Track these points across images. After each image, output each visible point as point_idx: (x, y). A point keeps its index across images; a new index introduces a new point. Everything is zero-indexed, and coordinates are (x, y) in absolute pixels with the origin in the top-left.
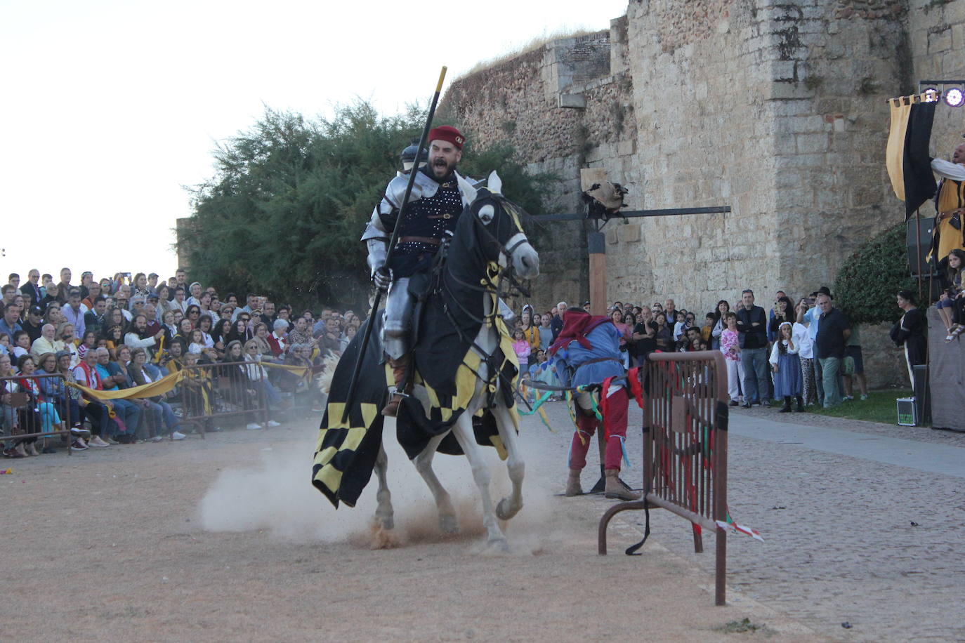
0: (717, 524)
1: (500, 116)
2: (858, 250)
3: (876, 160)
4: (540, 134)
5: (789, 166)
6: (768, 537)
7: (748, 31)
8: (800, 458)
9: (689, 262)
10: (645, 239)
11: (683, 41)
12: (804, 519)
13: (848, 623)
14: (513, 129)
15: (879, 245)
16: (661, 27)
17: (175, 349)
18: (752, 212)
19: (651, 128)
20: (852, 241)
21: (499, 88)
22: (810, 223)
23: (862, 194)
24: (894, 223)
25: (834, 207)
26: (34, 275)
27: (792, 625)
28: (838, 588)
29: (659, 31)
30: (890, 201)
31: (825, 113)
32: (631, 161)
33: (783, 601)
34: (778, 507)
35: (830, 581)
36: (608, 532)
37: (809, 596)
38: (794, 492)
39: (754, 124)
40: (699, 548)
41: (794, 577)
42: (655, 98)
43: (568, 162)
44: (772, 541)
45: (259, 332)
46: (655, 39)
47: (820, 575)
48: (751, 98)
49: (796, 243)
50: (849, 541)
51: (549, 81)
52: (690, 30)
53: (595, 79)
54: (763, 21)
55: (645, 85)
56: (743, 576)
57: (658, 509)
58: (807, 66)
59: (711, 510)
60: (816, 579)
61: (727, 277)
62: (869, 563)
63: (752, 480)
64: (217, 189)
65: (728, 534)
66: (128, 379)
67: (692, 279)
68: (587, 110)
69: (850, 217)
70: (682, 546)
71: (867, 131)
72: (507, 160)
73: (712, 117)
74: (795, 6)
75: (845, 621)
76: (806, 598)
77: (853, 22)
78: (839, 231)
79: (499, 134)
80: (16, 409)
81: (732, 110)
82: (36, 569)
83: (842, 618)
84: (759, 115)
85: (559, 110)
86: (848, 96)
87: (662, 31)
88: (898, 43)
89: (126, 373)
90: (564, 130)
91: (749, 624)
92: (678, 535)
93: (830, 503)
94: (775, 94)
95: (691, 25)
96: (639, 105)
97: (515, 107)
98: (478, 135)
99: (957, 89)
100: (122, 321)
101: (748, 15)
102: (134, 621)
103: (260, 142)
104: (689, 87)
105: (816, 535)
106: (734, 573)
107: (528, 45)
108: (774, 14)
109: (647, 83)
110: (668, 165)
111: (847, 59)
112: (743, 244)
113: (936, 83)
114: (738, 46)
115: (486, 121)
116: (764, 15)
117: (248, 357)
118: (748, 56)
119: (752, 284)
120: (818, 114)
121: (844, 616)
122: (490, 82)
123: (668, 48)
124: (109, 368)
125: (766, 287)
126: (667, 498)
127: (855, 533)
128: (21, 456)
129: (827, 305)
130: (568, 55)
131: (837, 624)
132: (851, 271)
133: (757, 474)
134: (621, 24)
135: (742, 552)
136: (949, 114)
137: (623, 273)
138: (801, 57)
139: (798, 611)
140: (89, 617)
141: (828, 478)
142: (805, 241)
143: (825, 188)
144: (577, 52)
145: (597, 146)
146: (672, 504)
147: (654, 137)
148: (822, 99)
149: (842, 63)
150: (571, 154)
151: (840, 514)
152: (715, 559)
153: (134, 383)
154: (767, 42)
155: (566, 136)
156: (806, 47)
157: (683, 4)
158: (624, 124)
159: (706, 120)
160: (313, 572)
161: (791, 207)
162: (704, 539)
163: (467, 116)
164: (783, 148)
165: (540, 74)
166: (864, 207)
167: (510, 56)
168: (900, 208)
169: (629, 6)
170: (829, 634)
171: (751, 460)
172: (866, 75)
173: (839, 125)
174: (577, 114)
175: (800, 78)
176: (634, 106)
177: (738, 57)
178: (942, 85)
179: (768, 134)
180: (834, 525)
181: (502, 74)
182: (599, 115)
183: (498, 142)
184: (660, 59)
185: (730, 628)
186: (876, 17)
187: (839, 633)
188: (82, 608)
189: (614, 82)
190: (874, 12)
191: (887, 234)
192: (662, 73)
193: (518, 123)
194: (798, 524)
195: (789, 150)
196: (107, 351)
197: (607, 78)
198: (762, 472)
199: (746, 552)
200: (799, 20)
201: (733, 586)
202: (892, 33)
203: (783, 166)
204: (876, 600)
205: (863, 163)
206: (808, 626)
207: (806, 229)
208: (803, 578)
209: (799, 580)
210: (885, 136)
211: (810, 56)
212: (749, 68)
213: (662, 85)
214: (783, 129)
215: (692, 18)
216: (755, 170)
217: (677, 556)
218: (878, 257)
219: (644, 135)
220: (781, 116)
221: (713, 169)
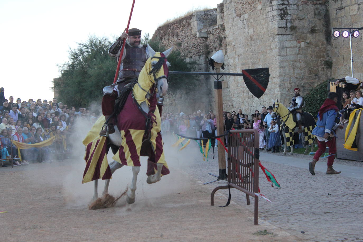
0: (255, 194)
1: (176, 40)
2: (310, 91)
3: (316, 57)
4: (191, 47)
5: (284, 59)
7: (269, 9)
8: (287, 169)
10: (230, 87)
11: (244, 12)
12: (288, 192)
13: (303, 231)
14: (181, 45)
15: (317, 89)
16: (236, 7)
17: (53, 128)
19: (232, 45)
20: (307, 88)
21: (175, 30)
22: (292, 81)
23: (311, 70)
24: (323, 81)
25: (300, 75)
27: (283, 232)
28: (300, 218)
29: (235, 9)
30: (322, 73)
31: (297, 40)
33: (280, 223)
35: (297, 215)
36: (214, 197)
37: (289, 221)
38: (285, 182)
39: (271, 44)
40: (248, 203)
41: (284, 214)
42: (234, 34)
43: (201, 58)
44: (276, 200)
46: (234, 11)
47: (294, 213)
48: (270, 34)
49: (286, 89)
50: (306, 200)
51: (194, 27)
52: (247, 8)
53: (211, 27)
54: (274, 5)
56: (265, 214)
57: (234, 188)
58: (291, 22)
59: (253, 189)
60: (292, 215)
61: (260, 101)
62: (312, 209)
64: (69, 66)
65: (259, 198)
67: (247, 102)
68: (208, 38)
69: (307, 79)
70: (242, 203)
71: (313, 46)
72: (178, 57)
73: (255, 41)
75: (302, 231)
76: (288, 222)
77: (308, 6)
78: (302, 84)
79: (175, 47)
83: (301, 230)
84: (273, 41)
85: (198, 38)
86: (306, 33)
87: (237, 9)
88: (325, 13)
89: (34, 136)
90: (200, 46)
91: (266, 232)
92: (241, 198)
93: (298, 186)
94: (279, 32)
95: (247, 6)
96: (228, 36)
97: (181, 37)
98: (167, 48)
99: (346, 31)
100: (33, 117)
101: (269, 3)
102: (35, 230)
104: (247, 30)
105: (293, 198)
106: (261, 213)
107: (186, 13)
108: (278, 3)
109: (231, 28)
110: (238, 59)
111: (306, 19)
113: (339, 29)
114: (265, 15)
115: (170, 42)
116: (275, 3)
118: (269, 18)
120: (295, 40)
122: (172, 28)
123: (239, 15)
126: (237, 185)
127: (307, 198)
130: (201, 18)
131: (300, 232)
132: (307, 99)
134: (221, 6)
135: (264, 205)
136: (344, 40)
138: (288, 19)
139: (285, 227)
141: (297, 177)
142: (289, 88)
143: (297, 68)
144: (204, 16)
145: (212, 52)
147: (233, 48)
148: (296, 34)
149: (304, 21)
150: (202, 55)
151: (301, 190)
152: (254, 207)
153: (37, 141)
154: (276, 13)
155: (200, 48)
156: (291, 15)
158: (222, 44)
159: (253, 42)
161: (285, 75)
162: (250, 200)
163: (163, 40)
164: (281, 53)
165: (191, 24)
166: (312, 75)
167: (180, 18)
168: (325, 76)
170: (297, 236)
172: (313, 25)
173: (303, 44)
174: (204, 40)
175: (288, 27)
176: (226, 37)
177: (265, 18)
178: (341, 29)
179: (276, 48)
180: (299, 194)
181: (176, 25)
182: (213, 40)
183: (175, 50)
184: (236, 19)
185: (259, 233)
186: (317, 4)
187: (300, 235)
188: (16, 225)
189: (218, 28)
190: (316, 2)
191: (320, 85)
192: (236, 24)
193: (182, 43)
194: (286, 194)
195: (284, 54)
196: (27, 128)
197: (216, 26)
199: (266, 205)
200: (288, 5)
201: (261, 217)
202: (323, 10)
203: (282, 60)
204: (314, 223)
205: (311, 59)
206: (288, 233)
207: (290, 83)
208: (287, 215)
209: (286, 215)
210: (320, 49)
211: (292, 18)
212: (269, 23)
213: (236, 29)
214: (282, 46)
215: (247, 4)
216: (271, 61)
217: (240, 206)
218: (317, 94)
219: (230, 48)
220: (281, 41)
221: (255, 61)
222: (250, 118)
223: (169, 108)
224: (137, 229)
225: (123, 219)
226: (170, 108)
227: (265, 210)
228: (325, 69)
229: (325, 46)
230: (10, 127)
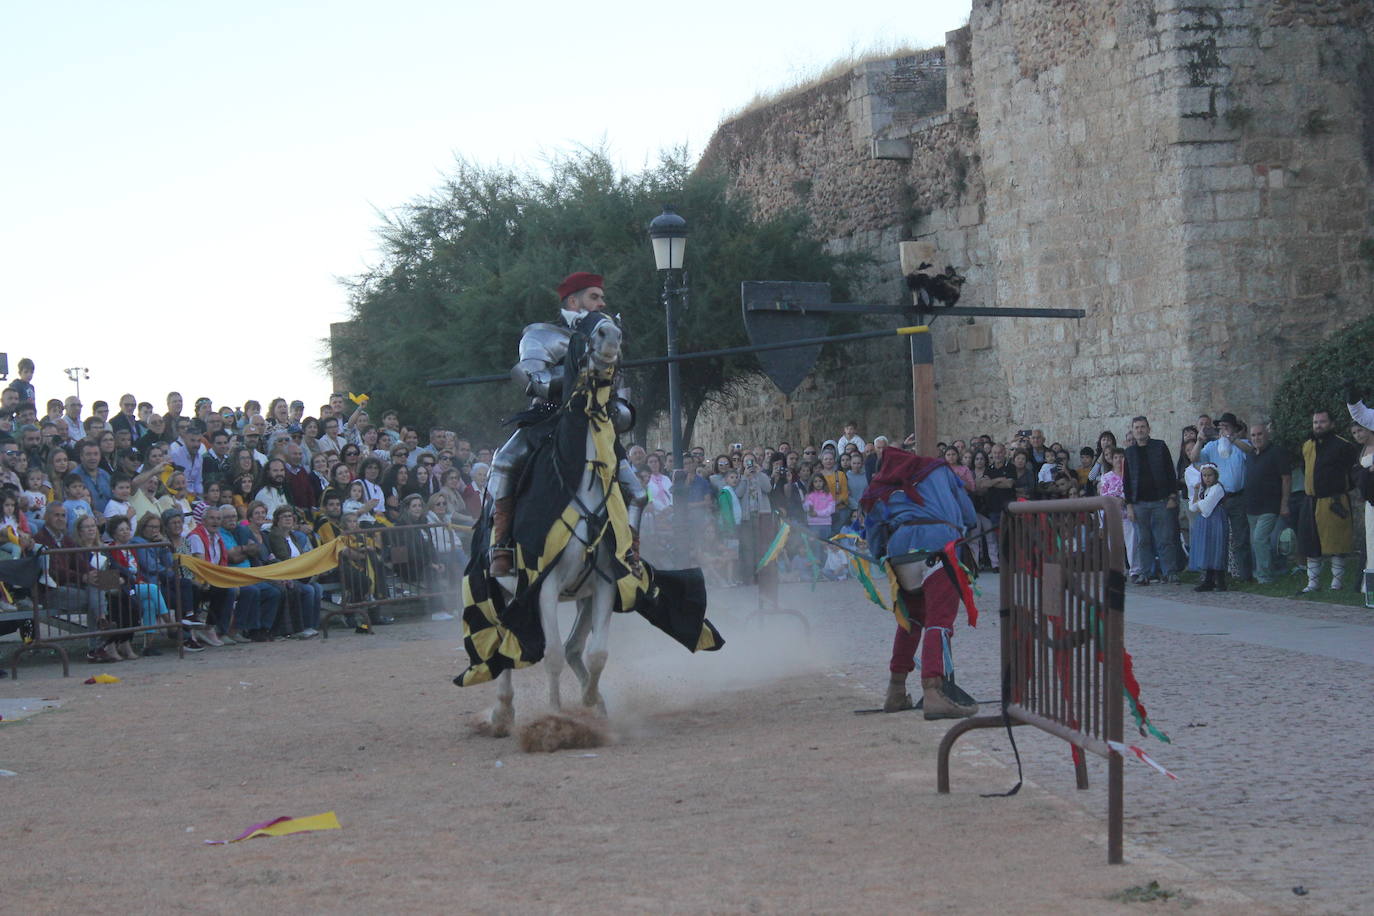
0: (1110, 747)
1: (790, 172)
2: (1306, 357)
3: (1329, 228)
4: (847, 197)
5: (1204, 237)
6: (1183, 766)
7: (1143, 46)
8: (1225, 655)
9: (1061, 378)
10: (998, 346)
11: (1050, 61)
12: (1234, 740)
13: (1301, 887)
14: (808, 191)
15: (1336, 350)
16: (1019, 41)
17: (331, 508)
18: (1152, 305)
19: (1006, 186)
20: (1296, 346)
21: (787, 133)
22: (1235, 320)
23: (1310, 277)
24: (1357, 319)
25: (1269, 296)
26: (128, 402)
27: (1221, 891)
28: (1286, 838)
29: (1016, 47)
30: (1351, 288)
31: (1255, 162)
32: (977, 234)
33: (1206, 857)
34: (1194, 724)
35: (1274, 827)
36: (950, 760)
37: (1244, 849)
38: (1218, 702)
39: (1153, 178)
40: (1082, 782)
41: (1221, 823)
42: (1011, 143)
43: (887, 236)
44: (1189, 772)
45: (449, 482)
46: (1010, 58)
47: (1259, 820)
48: (1149, 141)
49: (1215, 349)
50: (1303, 770)
51: (858, 121)
52: (1060, 45)
53: (924, 118)
54: (1165, 31)
55: (996, 125)
56: (1146, 821)
57: (1023, 727)
58: (1229, 95)
59: (1101, 728)
60: (1254, 825)
61: (1116, 398)
62: (1330, 803)
63: (1158, 686)
64: (386, 281)
65: (1126, 762)
66: (263, 550)
67: (1065, 402)
68: (914, 162)
69: (1293, 310)
70: (1058, 780)
71: (1317, 186)
72: (799, 234)
73: (1093, 169)
74: (1211, 8)
75: (1297, 885)
76: (1239, 852)
77: (1294, 31)
78: (1277, 330)
79: (787, 198)
80: (103, 593)
81: (1121, 159)
82: (132, 818)
83: (1293, 880)
84: (1161, 166)
85: (873, 162)
86: (1288, 137)
87: (1020, 47)
88: (1359, 60)
89: (261, 541)
90: (881, 190)
91: (1159, 890)
92: (1052, 765)
93: (1270, 718)
94: (1183, 135)
95: (1062, 37)
96: (988, 154)
97: (811, 159)
98: (757, 200)
100: (253, 466)
101: (1144, 23)
102: (273, 890)
103: (448, 212)
104: (1060, 126)
105: (1252, 763)
106: (1134, 818)
107: (829, 68)
108: (1181, 21)
109: (999, 121)
110: (1030, 239)
111: (1287, 83)
112: (1139, 351)
114: (1129, 68)
115: (769, 180)
116: (1166, 22)
117: (432, 517)
118: (1144, 82)
119: (1153, 407)
120: (1245, 163)
121: (1297, 878)
122: (774, 124)
123: (1029, 72)
124: (238, 535)
125: (1172, 412)
126: (1037, 711)
127: (1309, 760)
128: (113, 660)
129: (1261, 437)
130: (885, 84)
131: (1287, 889)
132: (1295, 387)
133: (1164, 677)
134: (961, 39)
135: (1144, 788)
137: (967, 393)
138: (1220, 82)
139: (1229, 871)
140: (209, 886)
141: (1266, 682)
142: (1228, 345)
143: (1257, 269)
144: (899, 79)
145: (929, 213)
146: (1044, 719)
147: (1011, 199)
148: (1251, 141)
149: (1279, 90)
150: (890, 226)
151: (1285, 733)
152: (1107, 798)
153: (273, 556)
154: (1170, 61)
155: (884, 199)
156: (1228, 67)
157: (1049, 8)
158: (966, 181)
159: (1085, 174)
160: (528, 819)
161: (1208, 297)
162: (1090, 770)
163: (742, 171)
164: (1195, 212)
165: (847, 111)
166: (1314, 296)
167: (804, 86)
168: (1364, 297)
169: (972, 12)
170: (1276, 904)
171: (1155, 657)
172: (1314, 106)
173: (1276, 179)
174: (899, 168)
175: (1219, 113)
176: (980, 155)
177: (1130, 82)
179: (1174, 193)
180: (1278, 748)
181: (791, 112)
182: (931, 169)
183: (787, 208)
184: (1017, 87)
185: (1130, 895)
186: (1329, 24)
187: (1290, 901)
189: (951, 121)
190: (1324, 15)
191: (1347, 334)
192: (1020, 107)
193: (815, 181)
194: (1225, 748)
195: (1204, 215)
196: (235, 510)
197: (942, 116)
198: (1171, 674)
199: (1151, 788)
200: (1217, 28)
201: (1133, 836)
202: (1351, 46)
203: (1196, 238)
204: (1342, 854)
205: (1310, 232)
206: (1243, 892)
207: (1230, 329)
208: (1235, 824)
209: (1228, 827)
210: (1342, 194)
211: (1233, 80)
212: (1147, 98)
213: (1021, 125)
214: (1195, 186)
215: (1062, 27)
216: (1155, 244)
217: (1051, 794)
218: (1333, 366)
219: (996, 196)
220: (1192, 167)
221: (1095, 243)
222: (1076, 461)
223: (769, 428)
224: (659, 883)
225: (603, 846)
226: (772, 430)
227: (1147, 808)
228: (1364, 272)
229: (1363, 184)
230: (176, 506)
